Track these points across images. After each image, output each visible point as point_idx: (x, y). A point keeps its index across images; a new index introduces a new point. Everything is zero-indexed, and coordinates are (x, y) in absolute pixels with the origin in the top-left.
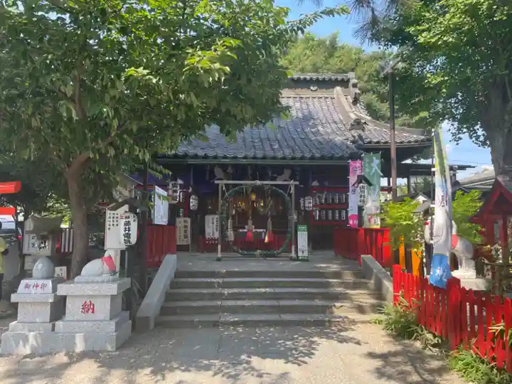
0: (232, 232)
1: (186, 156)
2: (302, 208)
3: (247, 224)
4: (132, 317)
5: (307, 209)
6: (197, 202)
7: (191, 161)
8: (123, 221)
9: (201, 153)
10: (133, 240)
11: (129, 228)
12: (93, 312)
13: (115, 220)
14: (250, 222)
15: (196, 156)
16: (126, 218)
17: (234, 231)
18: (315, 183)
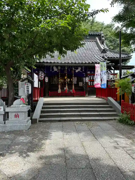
0: (60, 90)
1: (44, 62)
2: (84, 81)
3: (65, 87)
4: (31, 119)
5: (86, 81)
6: (48, 79)
7: (46, 64)
8: (26, 86)
9: (49, 62)
10: (30, 92)
11: (28, 88)
12: (18, 117)
13: (22, 85)
14: (67, 86)
15: (47, 63)
16: (27, 84)
17: (61, 89)
18: (89, 72)
